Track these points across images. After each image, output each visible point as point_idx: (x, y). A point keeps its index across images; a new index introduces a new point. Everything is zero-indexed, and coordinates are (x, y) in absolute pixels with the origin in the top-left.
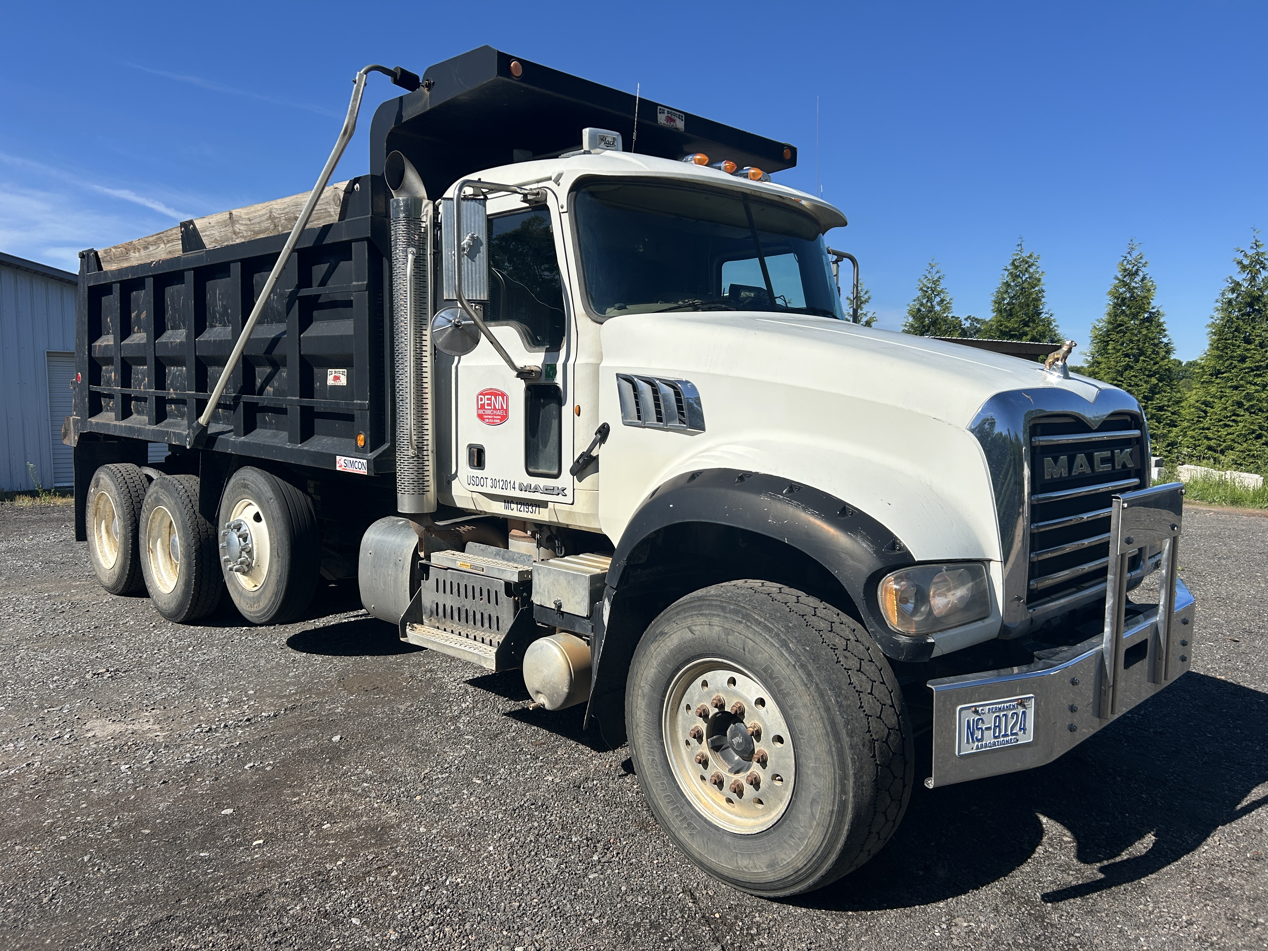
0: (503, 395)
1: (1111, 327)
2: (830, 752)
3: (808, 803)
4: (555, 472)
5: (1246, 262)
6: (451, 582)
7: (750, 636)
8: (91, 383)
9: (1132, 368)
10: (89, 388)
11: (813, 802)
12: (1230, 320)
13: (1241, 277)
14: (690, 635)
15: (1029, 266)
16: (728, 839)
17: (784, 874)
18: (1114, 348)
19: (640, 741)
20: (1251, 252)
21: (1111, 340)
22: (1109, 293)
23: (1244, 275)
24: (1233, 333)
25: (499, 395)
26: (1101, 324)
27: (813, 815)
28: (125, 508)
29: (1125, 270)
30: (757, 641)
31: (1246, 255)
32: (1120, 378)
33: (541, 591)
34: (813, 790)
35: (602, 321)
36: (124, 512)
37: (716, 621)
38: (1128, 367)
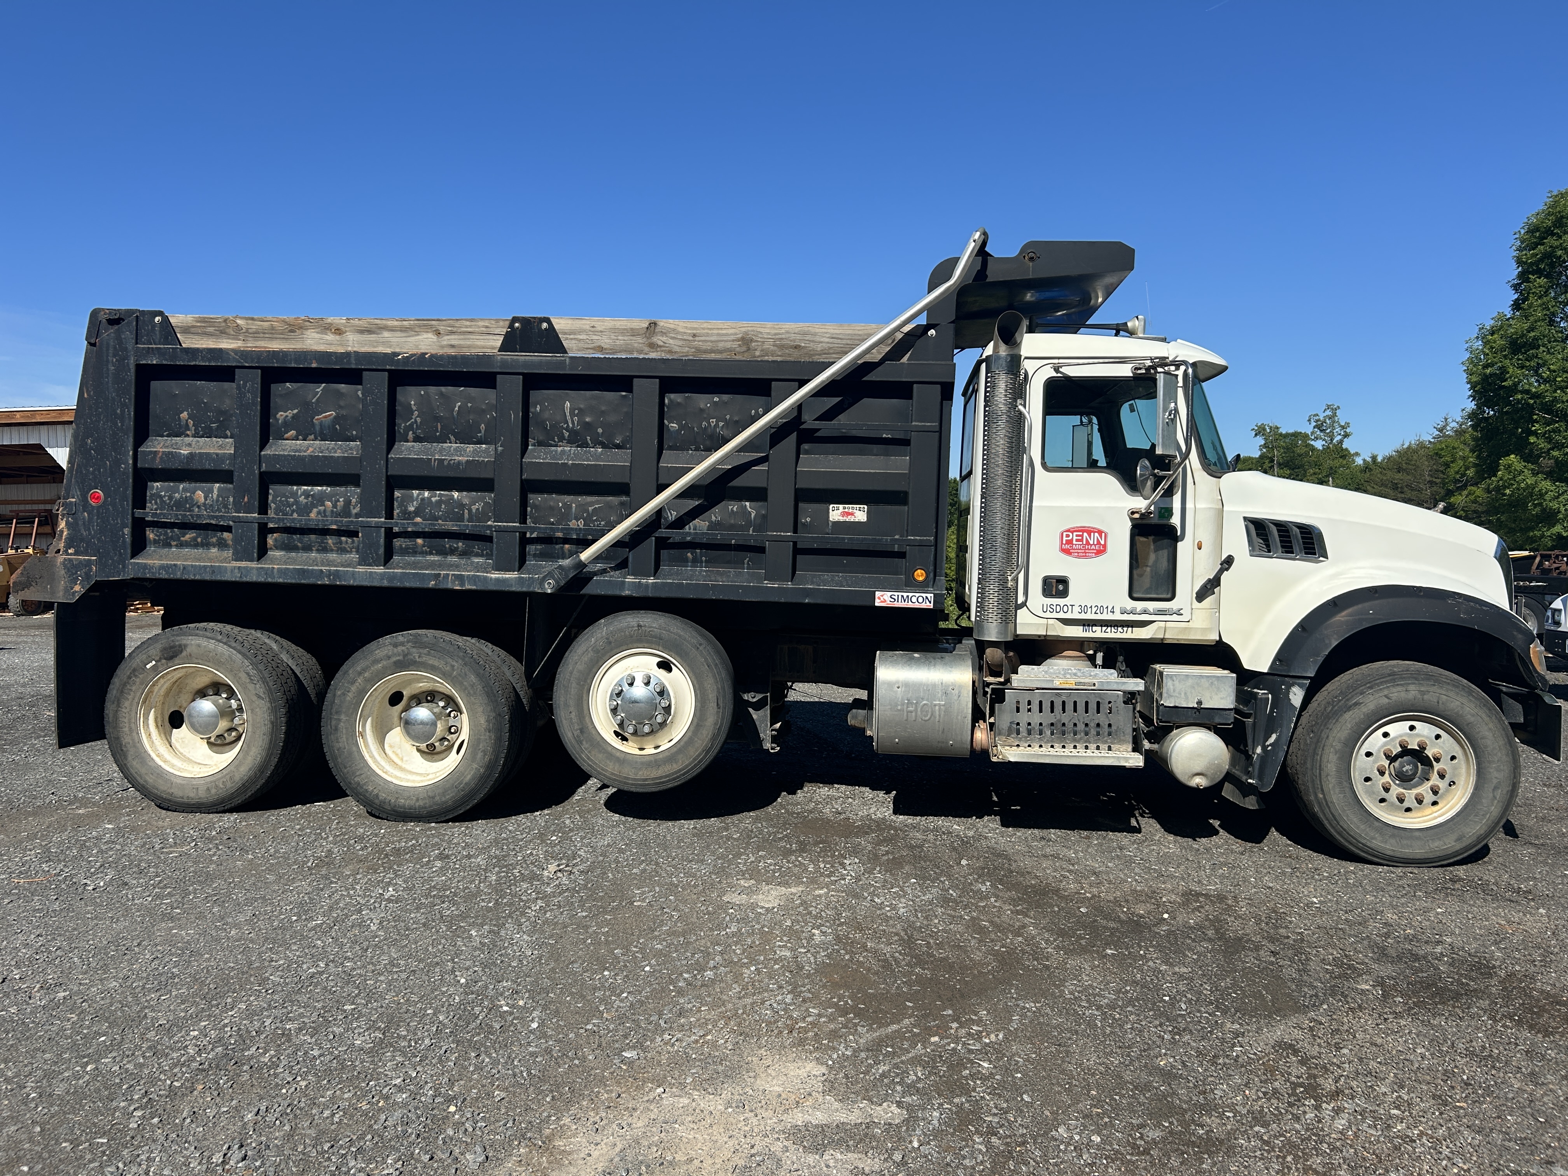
0: (1100, 532)
2: (1507, 755)
3: (1491, 790)
4: (1169, 596)
6: (1041, 702)
7: (1444, 692)
8: (135, 506)
10: (133, 513)
11: (1495, 788)
14: (1387, 700)
16: (1417, 834)
17: (1470, 841)
19: (1331, 786)
25: (1094, 532)
27: (1495, 797)
28: (271, 684)
30: (1450, 695)
33: (1176, 694)
34: (1495, 781)
35: (1219, 475)
36: (270, 689)
37: (1412, 687)
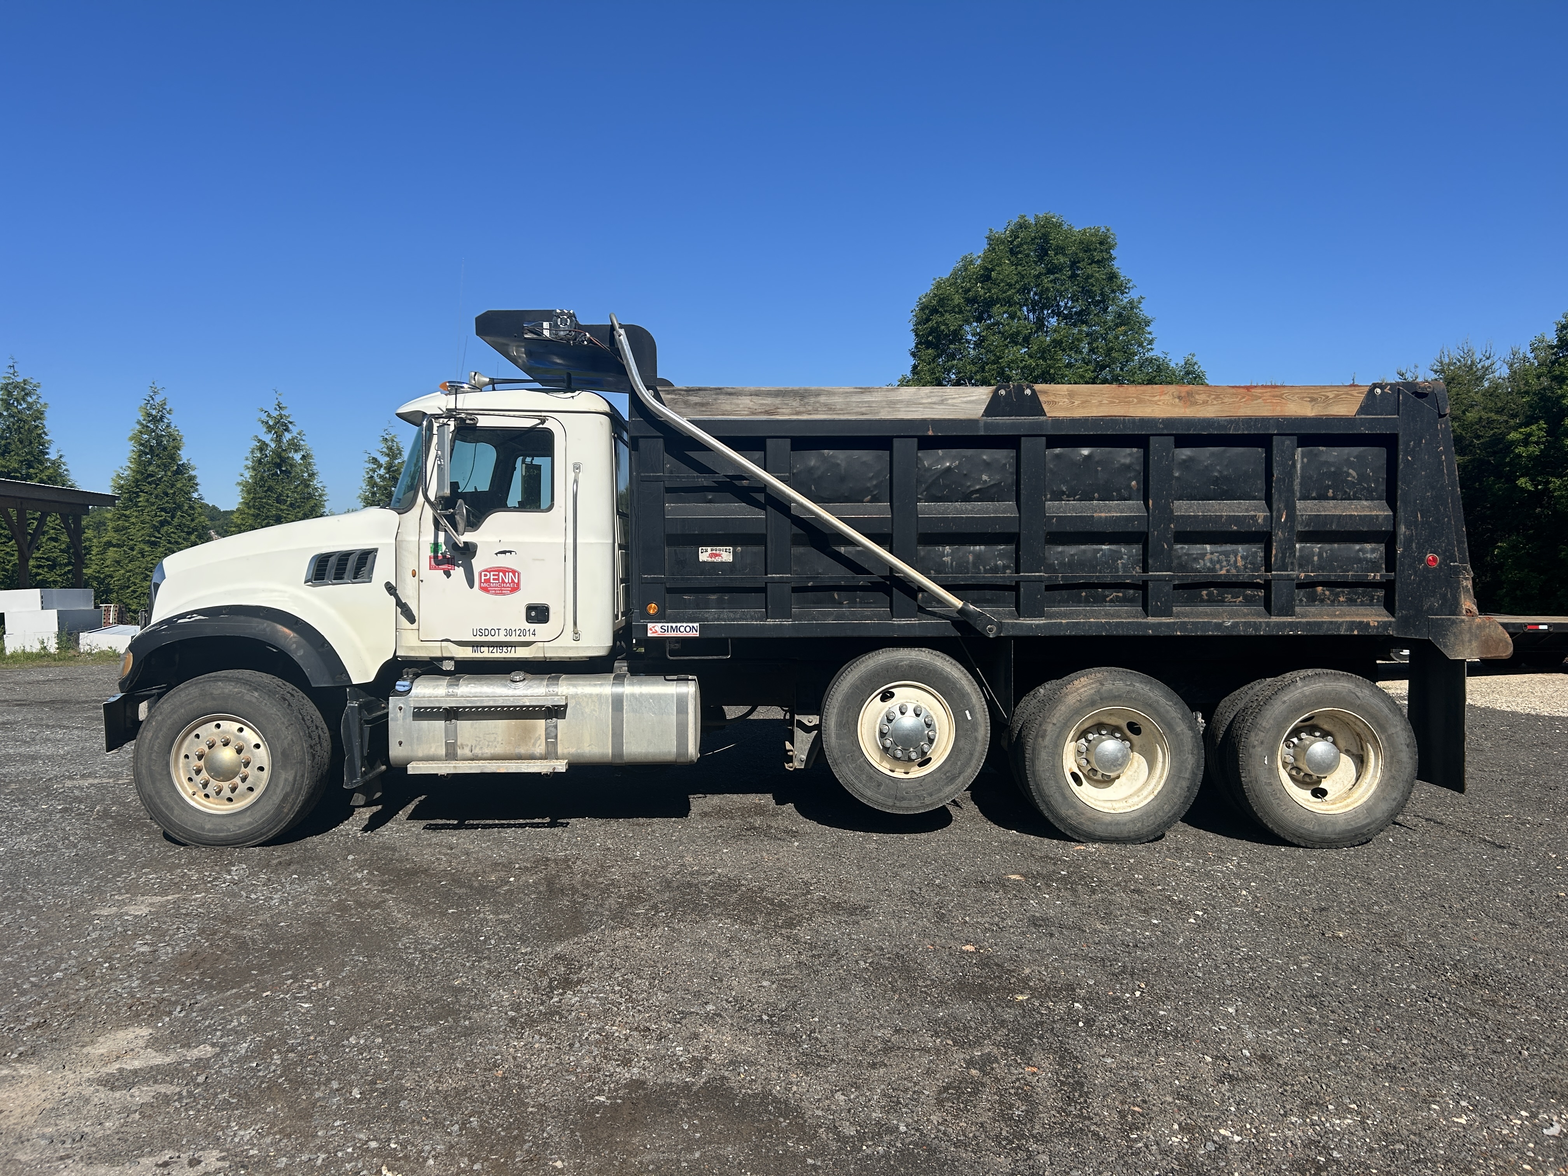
1: (139, 477)
5: (271, 423)
9: (169, 523)
12: (262, 478)
13: (268, 438)
15: (26, 394)
18: (147, 501)
20: (275, 414)
21: (142, 491)
22: (131, 439)
23: (270, 436)
24: (266, 492)
26: (126, 473)
29: (149, 415)
31: (269, 416)
32: (157, 535)
38: (163, 523)
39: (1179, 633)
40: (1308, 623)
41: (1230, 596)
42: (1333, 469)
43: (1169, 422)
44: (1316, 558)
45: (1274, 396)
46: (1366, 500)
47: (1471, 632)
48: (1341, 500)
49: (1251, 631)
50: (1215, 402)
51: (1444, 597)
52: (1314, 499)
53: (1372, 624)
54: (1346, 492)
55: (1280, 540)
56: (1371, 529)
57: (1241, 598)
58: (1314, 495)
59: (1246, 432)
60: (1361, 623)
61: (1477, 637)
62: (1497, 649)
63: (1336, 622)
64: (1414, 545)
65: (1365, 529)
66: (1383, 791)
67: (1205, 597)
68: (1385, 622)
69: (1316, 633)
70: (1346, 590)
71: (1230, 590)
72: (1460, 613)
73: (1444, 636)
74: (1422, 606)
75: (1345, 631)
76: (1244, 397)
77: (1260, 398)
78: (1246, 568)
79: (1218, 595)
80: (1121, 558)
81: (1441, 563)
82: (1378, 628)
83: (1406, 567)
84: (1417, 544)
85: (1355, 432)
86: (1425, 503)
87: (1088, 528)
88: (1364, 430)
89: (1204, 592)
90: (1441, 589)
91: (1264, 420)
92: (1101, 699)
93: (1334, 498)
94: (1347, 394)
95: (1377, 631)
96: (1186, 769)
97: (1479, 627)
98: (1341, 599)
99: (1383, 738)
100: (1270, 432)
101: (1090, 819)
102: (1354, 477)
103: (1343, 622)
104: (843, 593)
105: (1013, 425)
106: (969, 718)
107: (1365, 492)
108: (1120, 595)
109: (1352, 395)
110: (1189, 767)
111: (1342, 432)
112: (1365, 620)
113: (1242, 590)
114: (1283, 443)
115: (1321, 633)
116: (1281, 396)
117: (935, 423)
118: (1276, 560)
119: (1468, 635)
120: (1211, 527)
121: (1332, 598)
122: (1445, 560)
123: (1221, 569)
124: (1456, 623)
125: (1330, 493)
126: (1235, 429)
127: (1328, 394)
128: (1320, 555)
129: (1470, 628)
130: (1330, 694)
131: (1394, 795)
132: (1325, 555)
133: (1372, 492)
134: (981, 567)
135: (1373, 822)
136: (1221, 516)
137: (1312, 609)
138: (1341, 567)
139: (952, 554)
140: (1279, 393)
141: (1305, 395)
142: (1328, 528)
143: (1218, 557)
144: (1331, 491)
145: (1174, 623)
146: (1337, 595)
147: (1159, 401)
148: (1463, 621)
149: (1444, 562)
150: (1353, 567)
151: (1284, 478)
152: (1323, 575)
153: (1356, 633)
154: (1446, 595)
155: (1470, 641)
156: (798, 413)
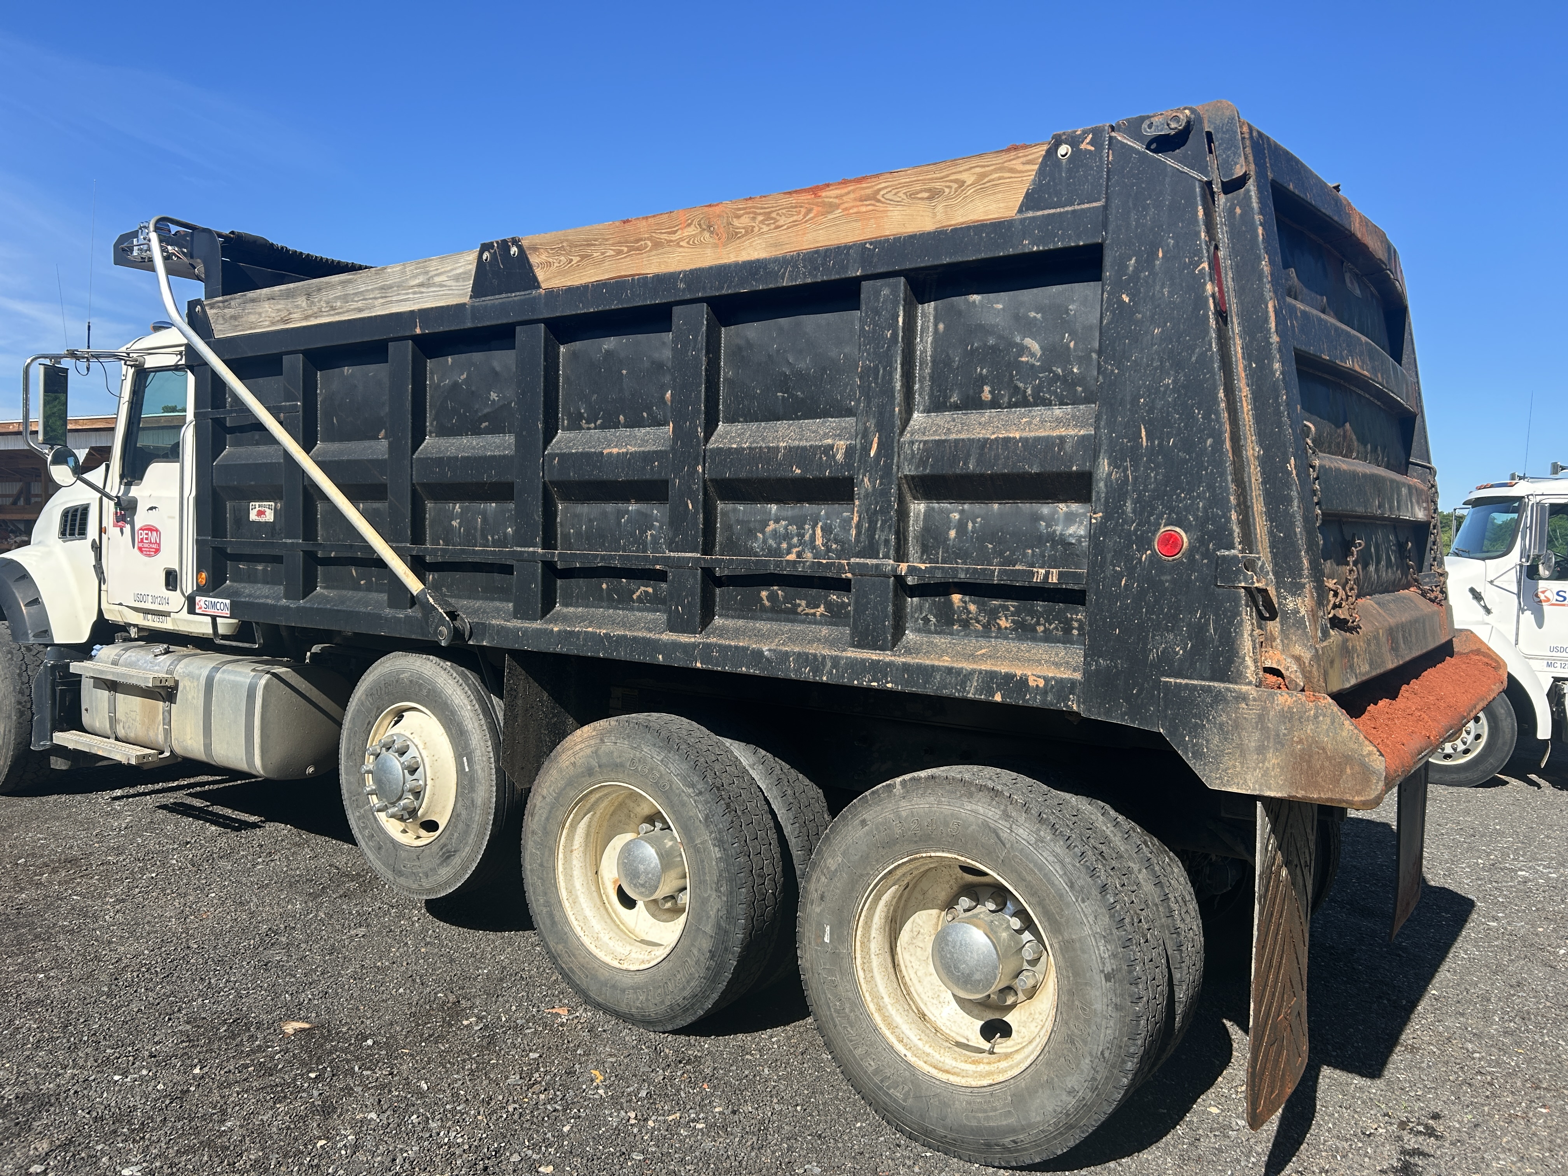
39: (699, 665)
40: (906, 667)
41: (803, 603)
42: (991, 341)
43: (695, 276)
44: (952, 534)
45: (861, 199)
46: (1062, 404)
47: (1264, 729)
48: (1010, 406)
49: (806, 675)
50: (765, 229)
51: (1198, 632)
52: (956, 407)
53: (1032, 683)
54: (1017, 388)
55: (867, 495)
56: (1049, 469)
57: (822, 609)
58: (955, 399)
59: (809, 281)
60: (1009, 677)
61: (1280, 742)
62: (1336, 781)
63: (959, 672)
64: (1129, 506)
65: (1035, 470)
66: (1049, 1064)
67: (767, 603)
68: (1059, 682)
69: (920, 691)
70: (1012, 605)
71: (804, 590)
72: (1238, 678)
73: (1195, 731)
74: (1146, 652)
75: (977, 691)
76: (809, 211)
77: (837, 206)
78: (829, 550)
79: (787, 599)
80: (651, 527)
81: (1192, 550)
82: (1045, 692)
83: (1109, 556)
84: (1135, 502)
85: (1011, 251)
86: (1159, 404)
87: (597, 475)
88: (1030, 246)
89: (764, 594)
90: (1193, 612)
91: (840, 252)
92: (600, 766)
93: (994, 404)
94: (1001, 169)
95: (1044, 700)
96: (708, 917)
97: (1287, 716)
98: (1003, 623)
99: (1056, 946)
100: (851, 274)
101: (582, 967)
102: (1033, 355)
103: (972, 673)
104: (361, 569)
105: (503, 308)
106: (467, 770)
107: (1058, 387)
108: (650, 590)
109: (1012, 170)
110: (712, 913)
111: (983, 256)
112: (1019, 673)
113: (823, 592)
114: (877, 293)
115: (930, 690)
116: (874, 197)
117: (424, 314)
118: (858, 534)
119: (1257, 735)
120: (761, 470)
121: (984, 619)
122: (1201, 540)
123: (789, 552)
124: (1225, 700)
125: (986, 394)
126: (791, 278)
127: (963, 176)
128: (961, 527)
129: (1261, 718)
130: (946, 824)
131: (1072, 1081)
132: (970, 525)
133: (1074, 384)
134: (490, 538)
135: (1023, 1129)
136: (777, 448)
137: (939, 640)
138: (1001, 554)
139: (461, 516)
140: (869, 191)
141: (918, 187)
142: (960, 468)
143: (786, 528)
144: (987, 389)
145: (694, 646)
146: (993, 614)
147: (682, 239)
148: (1243, 698)
149: (1199, 545)
150: (1025, 555)
151: (876, 367)
152: (962, 570)
153: (998, 698)
154: (1203, 628)
155: (1261, 750)
156: (306, 318)
